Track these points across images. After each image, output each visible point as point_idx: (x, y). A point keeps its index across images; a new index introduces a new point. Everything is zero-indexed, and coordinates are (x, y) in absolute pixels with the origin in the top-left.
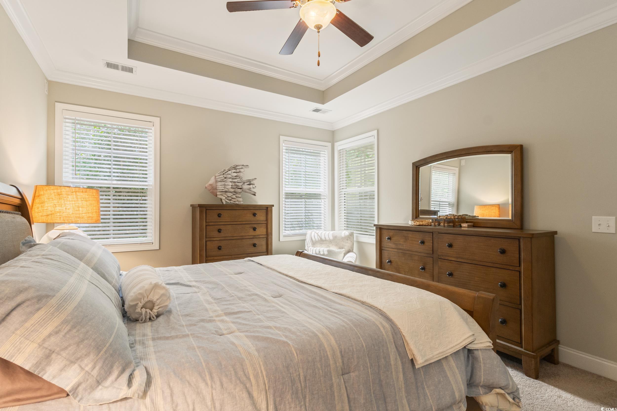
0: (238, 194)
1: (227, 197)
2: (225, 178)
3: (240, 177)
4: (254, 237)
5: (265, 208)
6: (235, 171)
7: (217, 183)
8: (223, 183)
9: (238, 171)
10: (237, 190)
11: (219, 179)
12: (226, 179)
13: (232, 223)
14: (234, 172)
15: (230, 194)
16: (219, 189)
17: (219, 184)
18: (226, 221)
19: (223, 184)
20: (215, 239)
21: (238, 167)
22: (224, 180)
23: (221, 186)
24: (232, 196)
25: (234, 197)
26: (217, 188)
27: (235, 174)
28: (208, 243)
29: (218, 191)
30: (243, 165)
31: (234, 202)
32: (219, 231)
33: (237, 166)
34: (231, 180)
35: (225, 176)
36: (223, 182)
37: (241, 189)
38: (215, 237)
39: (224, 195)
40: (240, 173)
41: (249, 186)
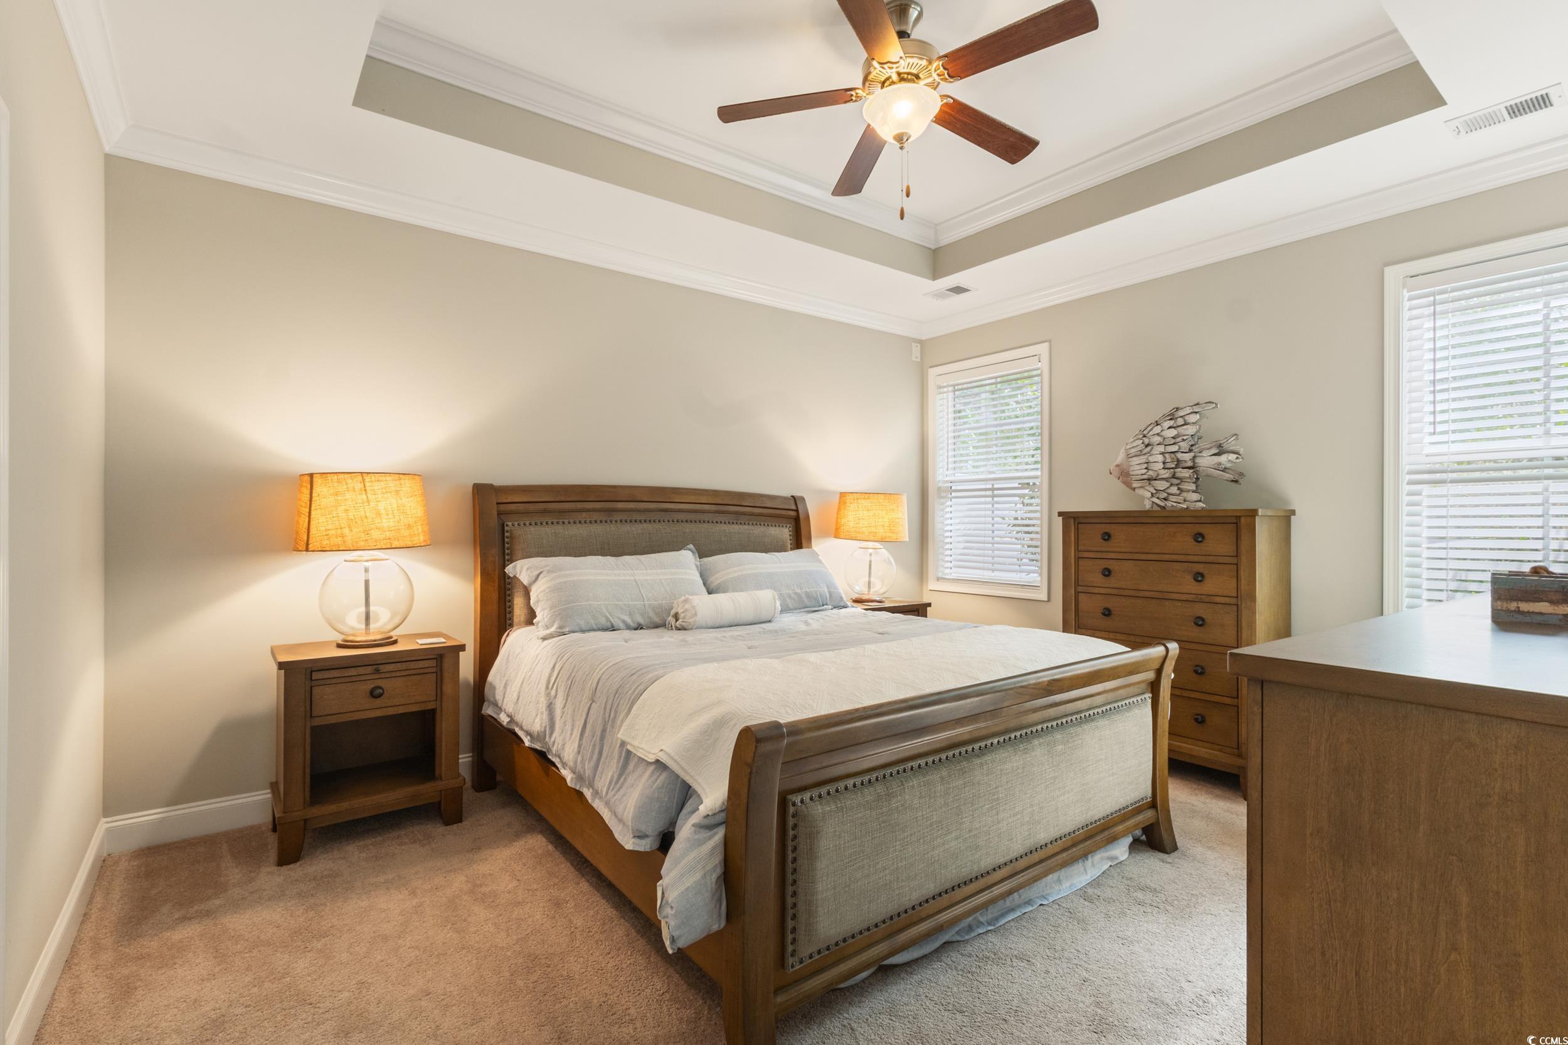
0: (1187, 484)
1: (1154, 492)
2: (1147, 446)
3: (1185, 438)
4: (1199, 599)
5: (1234, 520)
6: (1171, 423)
7: (1130, 459)
8: (1143, 459)
9: (1180, 421)
10: (1181, 472)
11: (1133, 450)
12: (1149, 448)
13: (1136, 556)
14: (1169, 428)
15: (1162, 485)
16: (1134, 473)
17: (1136, 461)
18: (1122, 550)
19: (1144, 461)
20: (1096, 590)
21: (1181, 413)
22: (1145, 451)
23: (1138, 467)
24: (1168, 488)
25: (1174, 490)
26: (1132, 473)
27: (1173, 432)
28: (1082, 597)
29: (1134, 478)
30: (1198, 404)
31: (1175, 504)
32: (1107, 573)
33: (1177, 409)
34: (1161, 448)
35: (1146, 441)
36: (1142, 457)
37: (1189, 468)
38: (1096, 585)
39: (1147, 488)
40: (1185, 427)
41: (1216, 459)
